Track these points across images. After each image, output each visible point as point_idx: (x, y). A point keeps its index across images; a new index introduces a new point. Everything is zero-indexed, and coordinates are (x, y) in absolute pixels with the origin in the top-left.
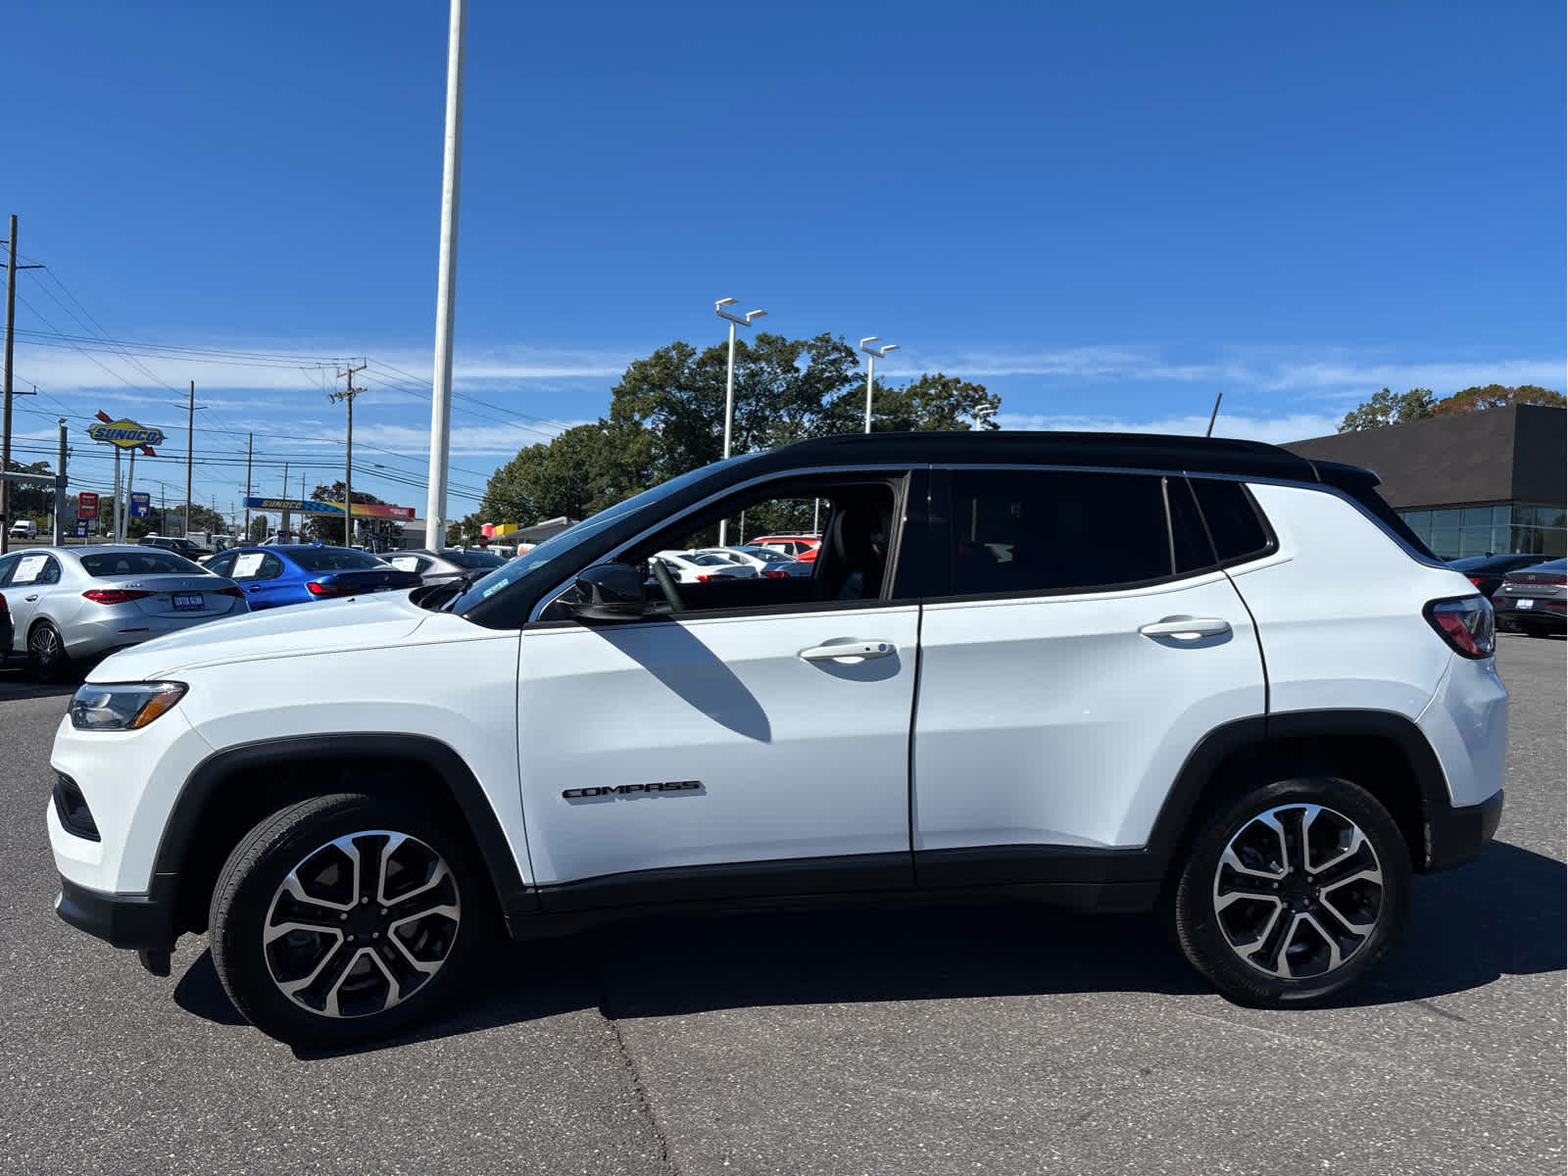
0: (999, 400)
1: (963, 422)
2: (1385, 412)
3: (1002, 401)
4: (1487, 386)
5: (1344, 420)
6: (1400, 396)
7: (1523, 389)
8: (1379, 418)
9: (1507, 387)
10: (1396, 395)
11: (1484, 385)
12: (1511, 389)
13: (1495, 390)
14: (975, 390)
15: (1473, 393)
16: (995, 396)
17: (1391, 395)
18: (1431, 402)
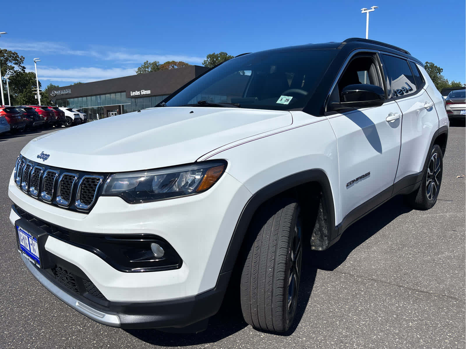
0: (24, 58)
1: (11, 66)
2: (148, 68)
3: (25, 58)
4: (172, 61)
5: (137, 69)
6: (151, 63)
7: (180, 62)
8: (147, 69)
9: (176, 62)
10: (150, 63)
11: (171, 61)
12: (177, 62)
13: (174, 63)
14: (14, 54)
15: (168, 63)
16: (22, 57)
17: (149, 63)
18: (159, 65)
